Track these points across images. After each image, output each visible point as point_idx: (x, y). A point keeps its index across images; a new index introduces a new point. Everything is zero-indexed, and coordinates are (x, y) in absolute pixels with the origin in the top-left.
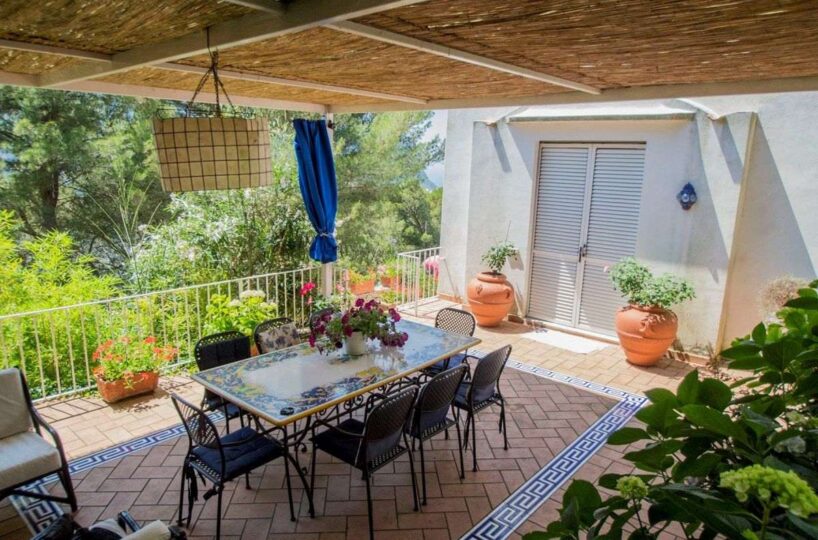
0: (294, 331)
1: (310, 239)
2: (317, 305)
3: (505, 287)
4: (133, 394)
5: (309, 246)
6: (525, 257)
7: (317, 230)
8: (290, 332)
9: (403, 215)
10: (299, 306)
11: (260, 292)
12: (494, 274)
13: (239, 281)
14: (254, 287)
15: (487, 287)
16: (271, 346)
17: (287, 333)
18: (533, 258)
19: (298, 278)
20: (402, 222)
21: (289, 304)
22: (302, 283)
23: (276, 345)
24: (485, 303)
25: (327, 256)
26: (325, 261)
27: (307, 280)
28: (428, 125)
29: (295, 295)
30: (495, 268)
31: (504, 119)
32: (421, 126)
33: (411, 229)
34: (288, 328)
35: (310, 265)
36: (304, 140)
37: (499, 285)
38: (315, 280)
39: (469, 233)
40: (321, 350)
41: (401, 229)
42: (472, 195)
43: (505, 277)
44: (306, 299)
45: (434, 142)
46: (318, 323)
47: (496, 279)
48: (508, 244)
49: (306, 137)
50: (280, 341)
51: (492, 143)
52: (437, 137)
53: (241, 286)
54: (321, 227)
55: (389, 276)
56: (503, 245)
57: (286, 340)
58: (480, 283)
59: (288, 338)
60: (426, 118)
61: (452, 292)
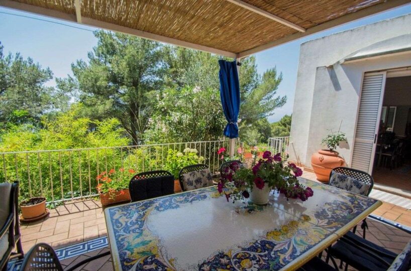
0: (209, 174)
1: (225, 126)
2: (226, 160)
3: (340, 159)
4: (114, 202)
5: (223, 130)
6: (351, 142)
7: (228, 121)
8: (206, 175)
9: (260, 131)
10: (216, 159)
11: (195, 150)
12: (331, 150)
13: (186, 144)
14: (193, 147)
15: (326, 158)
16: (191, 184)
17: (203, 176)
18: (355, 143)
19: (217, 146)
20: (260, 134)
21: (212, 159)
22: (219, 148)
23: (194, 184)
24: (326, 168)
25: (232, 134)
26: (231, 137)
27: (221, 146)
28: (275, 93)
29: (214, 154)
30: (331, 147)
31: (338, 62)
32: (271, 94)
33: (263, 137)
34: (205, 172)
35: (223, 139)
36: (224, 71)
37: (335, 158)
38: (226, 148)
39: (310, 128)
40: (228, 196)
41: (259, 137)
42: (313, 107)
43: (338, 154)
44: (220, 157)
45: (277, 99)
46: (226, 171)
47: (333, 153)
48: (340, 134)
49: (225, 70)
50: (198, 181)
51: (329, 77)
52: (279, 97)
53: (186, 145)
54: (230, 118)
55: (259, 151)
56: (336, 134)
57: (203, 181)
58: (321, 156)
59: (204, 179)
60: (274, 90)
61: (296, 160)
